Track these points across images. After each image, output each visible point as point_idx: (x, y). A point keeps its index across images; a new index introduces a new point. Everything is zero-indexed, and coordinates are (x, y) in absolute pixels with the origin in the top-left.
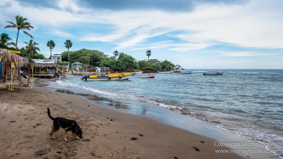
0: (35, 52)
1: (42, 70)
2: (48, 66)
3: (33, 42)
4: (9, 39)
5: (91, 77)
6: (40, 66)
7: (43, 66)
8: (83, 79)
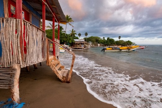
0: (75, 36)
1: (78, 45)
2: (81, 42)
3: (74, 30)
4: (63, 29)
5: (107, 49)
6: (77, 42)
7: (79, 43)
8: (102, 50)
